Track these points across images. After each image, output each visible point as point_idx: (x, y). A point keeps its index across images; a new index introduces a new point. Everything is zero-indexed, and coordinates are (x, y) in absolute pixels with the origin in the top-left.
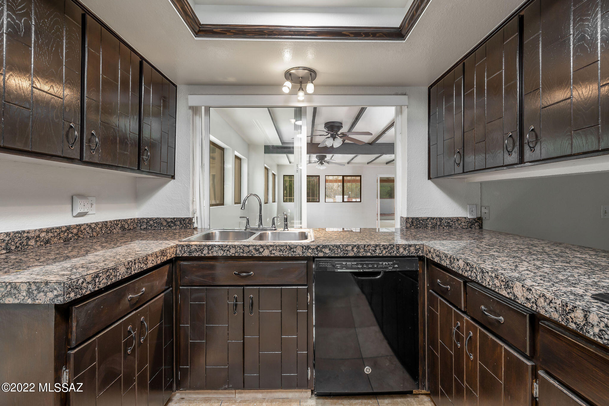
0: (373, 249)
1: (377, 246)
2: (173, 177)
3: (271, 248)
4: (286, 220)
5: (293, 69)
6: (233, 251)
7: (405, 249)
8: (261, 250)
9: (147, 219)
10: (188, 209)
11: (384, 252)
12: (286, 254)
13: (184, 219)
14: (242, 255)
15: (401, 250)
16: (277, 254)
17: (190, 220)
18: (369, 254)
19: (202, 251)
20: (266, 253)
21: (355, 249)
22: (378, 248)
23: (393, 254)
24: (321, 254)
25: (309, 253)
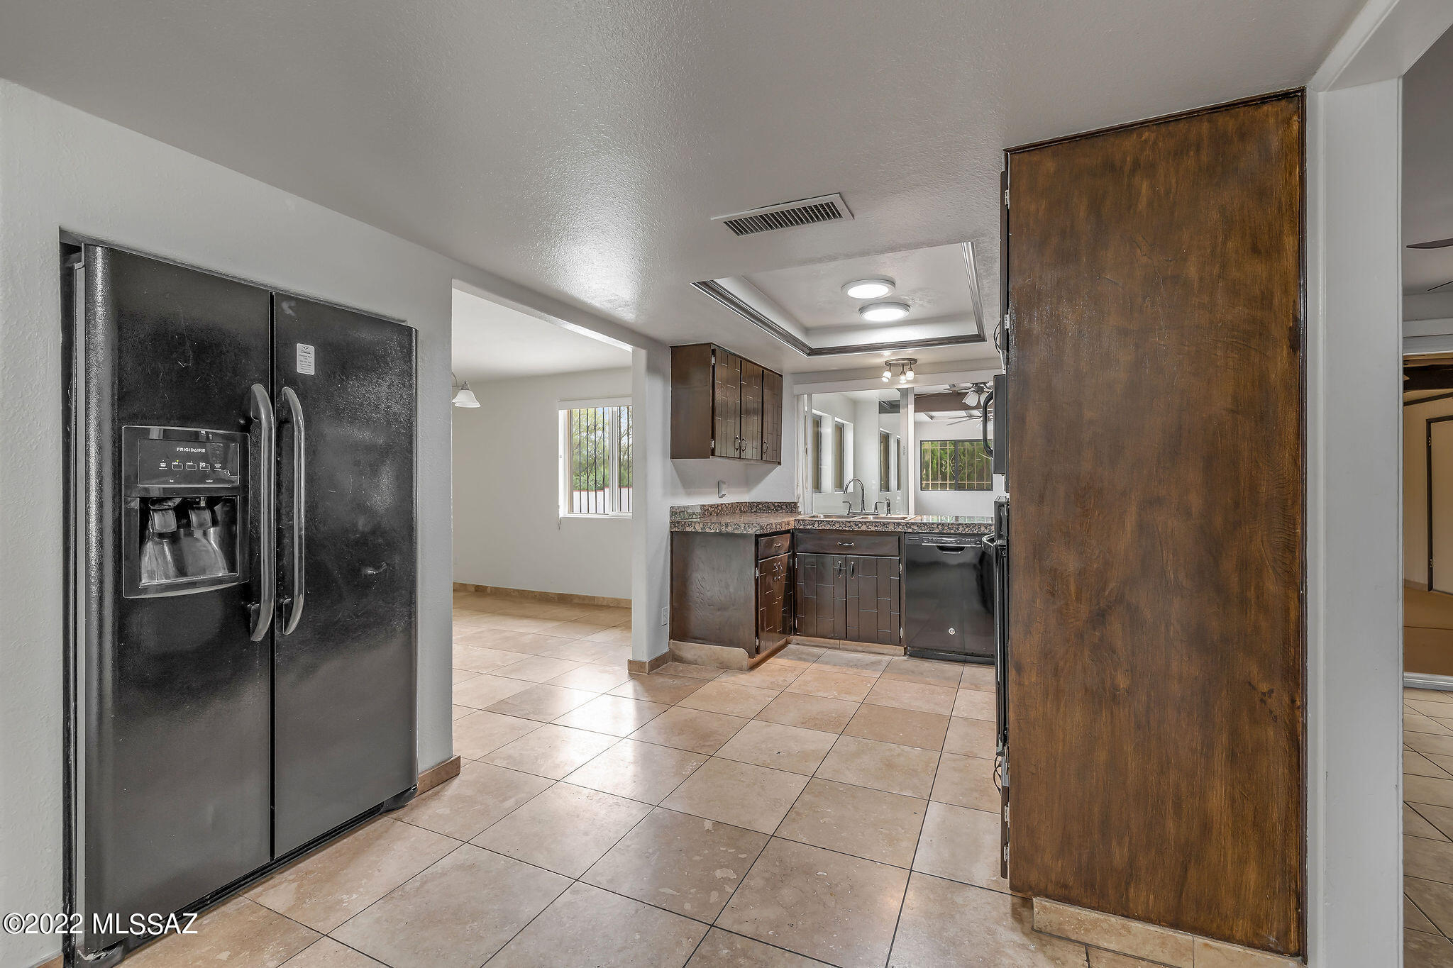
0: (957, 527)
1: (960, 524)
2: (779, 463)
3: (868, 524)
4: (889, 505)
5: (892, 360)
6: (837, 525)
7: (986, 528)
8: (860, 525)
9: (756, 503)
10: (793, 493)
11: (967, 530)
12: (880, 529)
13: (790, 504)
14: (844, 528)
15: (983, 529)
16: (873, 529)
17: (796, 504)
18: (952, 531)
19: (813, 524)
20: (864, 528)
21: (940, 527)
22: (961, 526)
23: (975, 532)
24: (910, 530)
25: (900, 529)
